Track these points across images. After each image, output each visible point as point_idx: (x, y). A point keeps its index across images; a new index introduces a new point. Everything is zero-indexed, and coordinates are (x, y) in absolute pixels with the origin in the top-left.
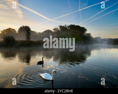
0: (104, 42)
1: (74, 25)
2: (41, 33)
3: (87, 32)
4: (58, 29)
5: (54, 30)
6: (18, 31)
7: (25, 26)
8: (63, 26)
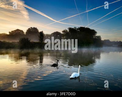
0: (113, 45)
1: (84, 28)
2: (50, 35)
3: (97, 35)
4: (67, 31)
5: (63, 32)
6: (26, 32)
7: (33, 27)
8: (73, 29)
